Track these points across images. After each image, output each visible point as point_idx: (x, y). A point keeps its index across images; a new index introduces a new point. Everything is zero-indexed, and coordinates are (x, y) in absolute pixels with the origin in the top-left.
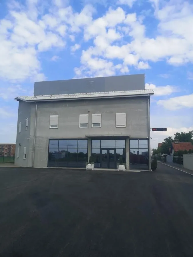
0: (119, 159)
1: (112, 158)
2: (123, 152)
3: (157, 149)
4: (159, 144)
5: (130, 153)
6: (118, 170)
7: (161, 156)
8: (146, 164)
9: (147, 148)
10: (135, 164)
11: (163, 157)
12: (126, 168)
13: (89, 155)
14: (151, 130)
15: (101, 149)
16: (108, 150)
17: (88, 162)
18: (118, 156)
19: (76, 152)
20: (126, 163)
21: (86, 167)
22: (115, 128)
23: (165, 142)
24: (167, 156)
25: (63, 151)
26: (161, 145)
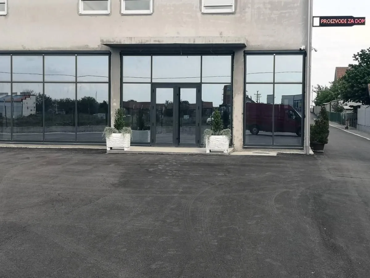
0: (209, 119)
1: (186, 117)
2: (222, 97)
3: (329, 86)
4: (338, 69)
5: (245, 98)
6: (208, 152)
7: (342, 109)
8: (295, 134)
9: (301, 81)
10: (261, 132)
11: (348, 112)
12: (231, 144)
13: (115, 106)
14: (317, 22)
15: (154, 86)
16: (177, 87)
17: (112, 126)
18: (207, 108)
19: (72, 98)
20: (232, 128)
21: (104, 143)
22: (199, 14)
23: (356, 63)
24: (359, 107)
25: (26, 95)
26: (344, 74)
